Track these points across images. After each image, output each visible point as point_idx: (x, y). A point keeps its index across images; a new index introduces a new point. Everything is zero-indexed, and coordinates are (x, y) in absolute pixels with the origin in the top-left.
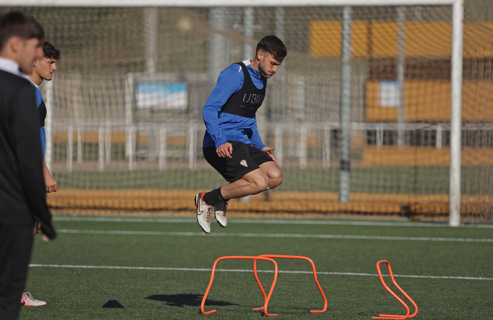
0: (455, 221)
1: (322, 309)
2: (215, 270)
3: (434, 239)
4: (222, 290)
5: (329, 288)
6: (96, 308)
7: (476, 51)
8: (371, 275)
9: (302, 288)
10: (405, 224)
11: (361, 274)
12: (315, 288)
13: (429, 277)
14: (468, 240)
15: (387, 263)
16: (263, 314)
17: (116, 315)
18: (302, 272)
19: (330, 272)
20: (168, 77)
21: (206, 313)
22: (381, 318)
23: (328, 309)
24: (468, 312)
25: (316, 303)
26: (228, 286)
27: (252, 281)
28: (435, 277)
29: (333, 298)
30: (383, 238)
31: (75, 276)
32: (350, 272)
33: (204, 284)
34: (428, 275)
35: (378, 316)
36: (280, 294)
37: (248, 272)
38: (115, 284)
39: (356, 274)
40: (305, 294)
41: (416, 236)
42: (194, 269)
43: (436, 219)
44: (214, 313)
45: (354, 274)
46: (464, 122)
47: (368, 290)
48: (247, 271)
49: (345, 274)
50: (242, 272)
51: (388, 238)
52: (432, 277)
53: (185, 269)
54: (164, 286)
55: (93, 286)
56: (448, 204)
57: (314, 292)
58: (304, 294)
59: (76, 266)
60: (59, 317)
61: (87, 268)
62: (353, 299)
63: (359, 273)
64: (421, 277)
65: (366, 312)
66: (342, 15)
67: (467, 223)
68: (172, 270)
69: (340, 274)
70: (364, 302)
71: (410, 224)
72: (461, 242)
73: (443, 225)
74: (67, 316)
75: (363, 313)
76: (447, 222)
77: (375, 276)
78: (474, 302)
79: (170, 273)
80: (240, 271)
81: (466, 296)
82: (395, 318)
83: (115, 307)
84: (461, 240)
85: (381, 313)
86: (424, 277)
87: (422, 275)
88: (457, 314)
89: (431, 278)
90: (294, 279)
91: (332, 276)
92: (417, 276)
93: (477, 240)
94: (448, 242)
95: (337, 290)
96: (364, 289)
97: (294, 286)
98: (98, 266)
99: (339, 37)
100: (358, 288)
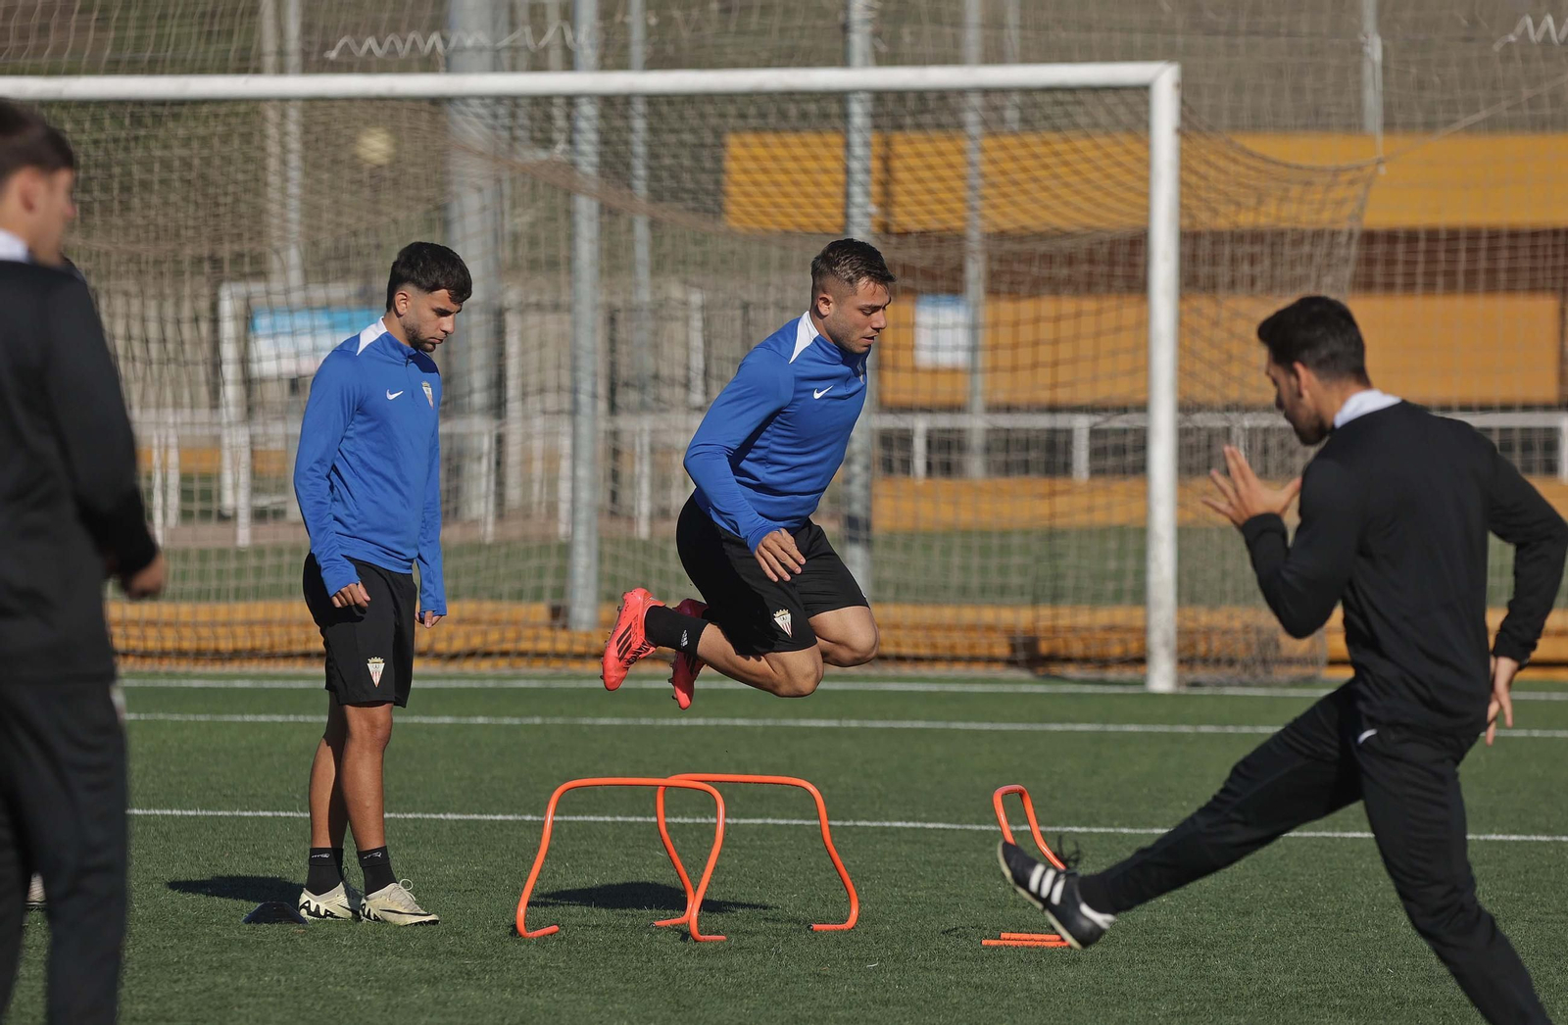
0: (1162, 677)
1: (844, 921)
2: (552, 818)
3: (1111, 728)
4: (563, 871)
5: (853, 864)
6: (228, 925)
7: (1215, 212)
8: (958, 827)
9: (779, 866)
10: (1025, 689)
11: (930, 825)
12: (813, 864)
13: (1118, 830)
14: (1205, 729)
15: (1021, 794)
16: (685, 936)
17: (288, 944)
18: (770, 821)
19: (844, 820)
20: (339, 291)
21: (530, 934)
22: (1007, 943)
23: (859, 919)
24: (1240, 924)
25: (825, 904)
26: (577, 861)
27: (638, 846)
28: (1132, 831)
29: (866, 890)
30: (973, 726)
31: (155, 838)
32: (901, 820)
33: (510, 857)
34: (1112, 826)
35: (999, 938)
36: (720, 881)
37: (623, 823)
38: (268, 859)
39: (919, 825)
40: (790, 880)
41: (1062, 721)
42: (476, 817)
43: (1112, 674)
44: (551, 934)
45: (911, 824)
46: (1185, 408)
47: (958, 868)
48: (619, 819)
49: (887, 824)
50: (605, 823)
51: (986, 726)
52: (1125, 831)
53: (449, 816)
54: (402, 863)
55: (210, 865)
56: (1143, 632)
57: (814, 875)
58: (787, 881)
59: (152, 812)
60: (131, 951)
61: (182, 816)
62: (923, 893)
63: (926, 821)
64: (1095, 830)
65: (963, 928)
66: (845, 116)
67: (1195, 684)
68: (415, 820)
69: (875, 824)
70: (953, 900)
71: (1040, 688)
72: (1188, 733)
73: (1131, 690)
74: (154, 946)
75: (956, 929)
76: (1142, 682)
77: (970, 830)
78: (1252, 897)
79: (410, 827)
80: (601, 819)
81: (1226, 882)
82: (1045, 944)
83: (281, 921)
84: (1185, 729)
85: (1006, 930)
86: (1103, 830)
87: (1098, 825)
88: (1209, 929)
89: (1122, 833)
90: (752, 840)
91: (854, 830)
92: (1084, 830)
93: (1230, 729)
94: (1150, 735)
95: (875, 868)
96: (946, 866)
97: (756, 859)
98: (212, 810)
99: (841, 177)
100: (929, 862)
